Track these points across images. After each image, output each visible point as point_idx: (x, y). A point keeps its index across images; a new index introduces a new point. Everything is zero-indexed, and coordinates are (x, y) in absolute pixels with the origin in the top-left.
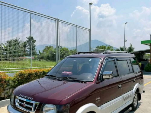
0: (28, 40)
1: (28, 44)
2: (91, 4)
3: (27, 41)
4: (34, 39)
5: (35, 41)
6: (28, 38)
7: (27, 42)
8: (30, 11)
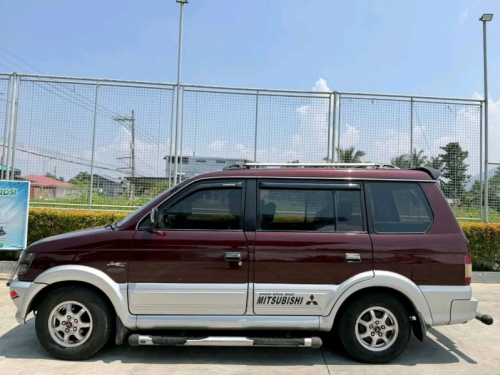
0: (445, 153)
1: (444, 164)
2: (485, 19)
3: (442, 156)
4: (464, 150)
5: (467, 153)
6: (444, 148)
7: (441, 159)
8: (258, 91)
